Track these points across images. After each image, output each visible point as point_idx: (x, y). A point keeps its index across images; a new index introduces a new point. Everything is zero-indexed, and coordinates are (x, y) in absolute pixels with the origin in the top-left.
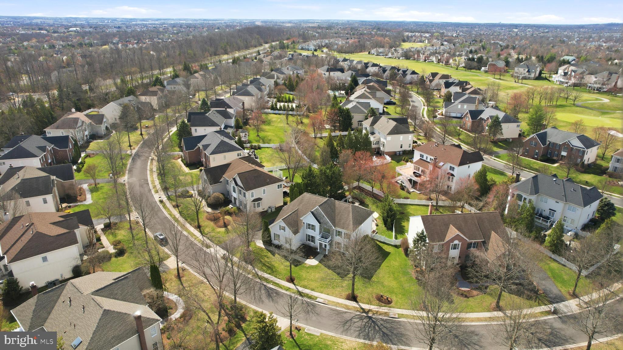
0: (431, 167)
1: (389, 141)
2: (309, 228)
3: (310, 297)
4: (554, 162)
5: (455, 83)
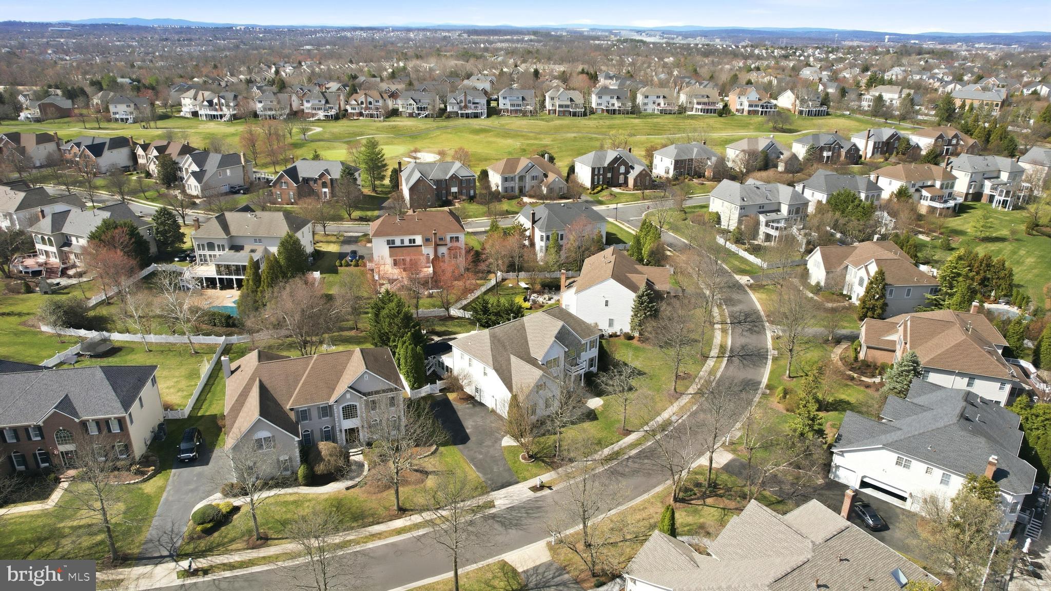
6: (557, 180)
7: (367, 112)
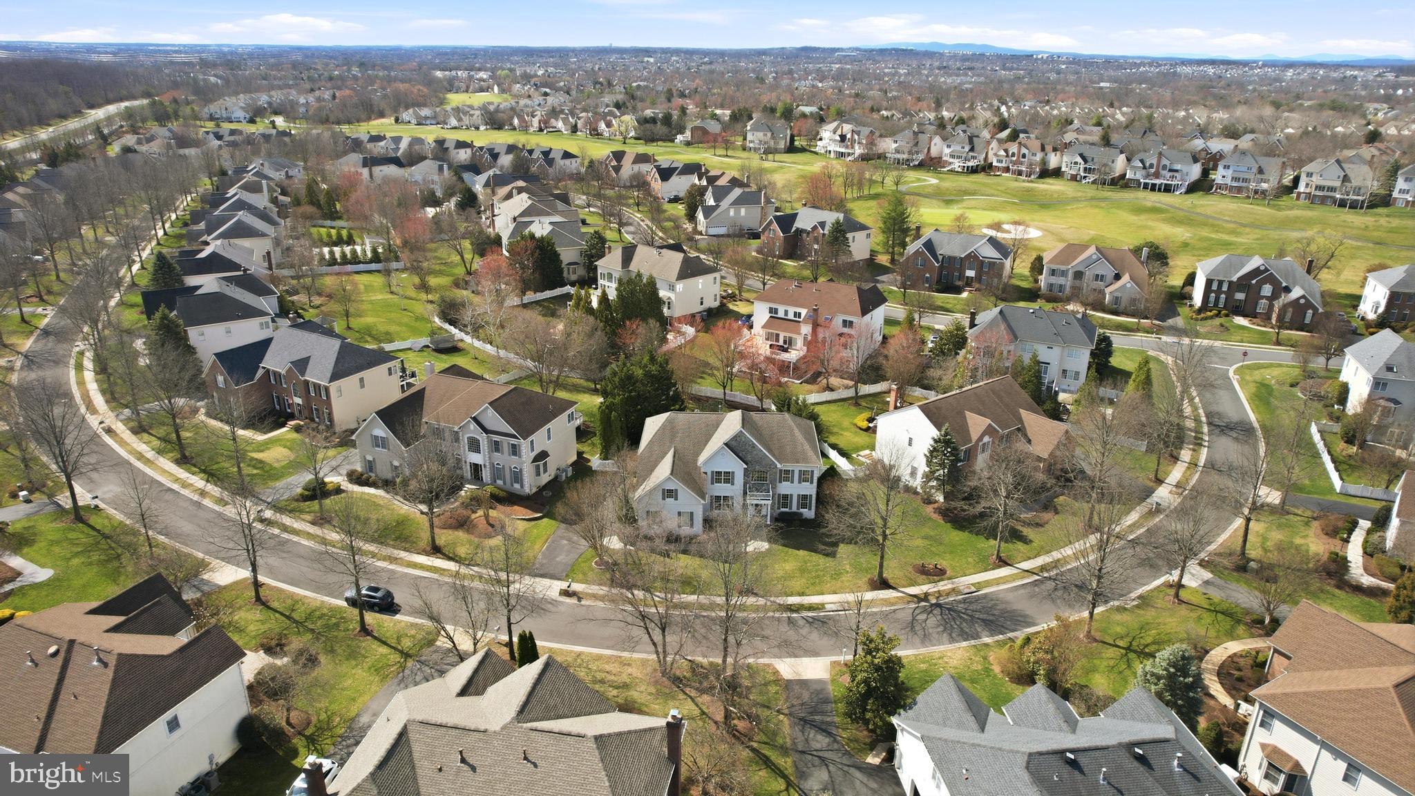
0: (806, 329)
1: (680, 293)
2: (719, 481)
3: (811, 608)
4: (958, 290)
5: (677, 168)
6: (1129, 285)
7: (1015, 167)
